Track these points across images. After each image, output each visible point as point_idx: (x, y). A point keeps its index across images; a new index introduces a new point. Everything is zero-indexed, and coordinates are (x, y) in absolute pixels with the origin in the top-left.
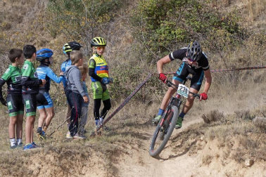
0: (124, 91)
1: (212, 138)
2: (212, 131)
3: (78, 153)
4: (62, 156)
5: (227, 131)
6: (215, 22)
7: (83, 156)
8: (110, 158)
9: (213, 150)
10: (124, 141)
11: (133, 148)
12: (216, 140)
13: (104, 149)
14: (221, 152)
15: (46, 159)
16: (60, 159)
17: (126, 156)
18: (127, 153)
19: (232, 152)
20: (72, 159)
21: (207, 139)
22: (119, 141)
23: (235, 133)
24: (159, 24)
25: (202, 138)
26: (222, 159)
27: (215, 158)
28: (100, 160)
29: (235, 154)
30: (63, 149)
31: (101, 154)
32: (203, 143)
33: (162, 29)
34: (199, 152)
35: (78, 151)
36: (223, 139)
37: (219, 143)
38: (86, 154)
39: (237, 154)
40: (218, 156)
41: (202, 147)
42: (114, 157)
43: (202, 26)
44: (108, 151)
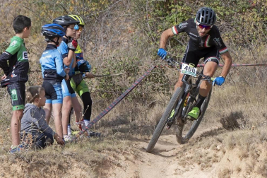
0: (118, 88)
1: (232, 146)
2: (232, 138)
3: (54, 164)
4: (32, 167)
5: (252, 136)
6: (244, 8)
7: (60, 167)
8: (96, 171)
9: (233, 162)
10: (115, 150)
11: (127, 159)
12: (237, 150)
13: (89, 158)
14: (243, 165)
15: (12, 170)
16: (30, 170)
17: (117, 169)
18: (118, 165)
19: (258, 164)
20: (46, 171)
21: (225, 148)
22: (109, 150)
23: (262, 140)
24: (170, 10)
25: (218, 147)
26: (245, 173)
27: (235, 173)
28: (83, 173)
29: (262, 167)
30: (34, 157)
31: (84, 165)
32: (220, 154)
33: (174, 16)
34: (215, 165)
35: (53, 161)
36: (246, 146)
37: (241, 154)
38: (65, 165)
39: (265, 167)
40: (239, 170)
41: (219, 159)
42: (101, 170)
43: (227, 13)
44: (94, 162)
